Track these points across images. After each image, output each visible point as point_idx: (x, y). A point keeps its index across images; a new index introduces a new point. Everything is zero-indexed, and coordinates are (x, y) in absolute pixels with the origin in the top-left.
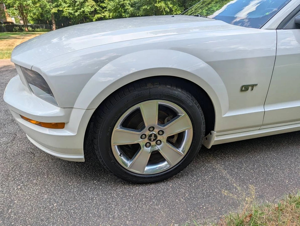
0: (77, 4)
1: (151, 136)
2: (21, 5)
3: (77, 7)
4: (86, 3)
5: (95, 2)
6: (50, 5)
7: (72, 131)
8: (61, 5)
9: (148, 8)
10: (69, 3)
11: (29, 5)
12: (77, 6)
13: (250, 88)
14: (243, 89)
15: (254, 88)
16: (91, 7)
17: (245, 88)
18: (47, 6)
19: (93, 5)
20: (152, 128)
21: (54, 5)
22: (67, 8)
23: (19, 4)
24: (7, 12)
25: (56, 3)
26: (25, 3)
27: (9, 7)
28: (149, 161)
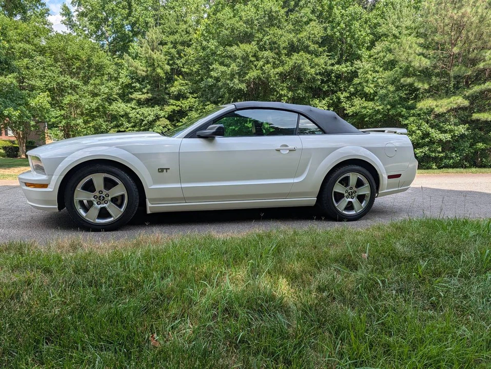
0: (144, 123)
1: (100, 197)
2: (67, 125)
3: (144, 128)
4: (156, 121)
5: (170, 121)
6: (107, 125)
7: (51, 188)
8: (122, 124)
9: (236, 129)
10: (134, 123)
11: (78, 125)
12: (144, 126)
13: (165, 171)
14: (160, 170)
15: (168, 170)
16: (163, 127)
17: (161, 170)
18: (102, 126)
19: (167, 125)
20: (101, 192)
21: (112, 124)
22: (132, 129)
23: (65, 123)
24: (47, 133)
25: (115, 123)
26: (73, 122)
27: (52, 126)
28: (98, 216)
